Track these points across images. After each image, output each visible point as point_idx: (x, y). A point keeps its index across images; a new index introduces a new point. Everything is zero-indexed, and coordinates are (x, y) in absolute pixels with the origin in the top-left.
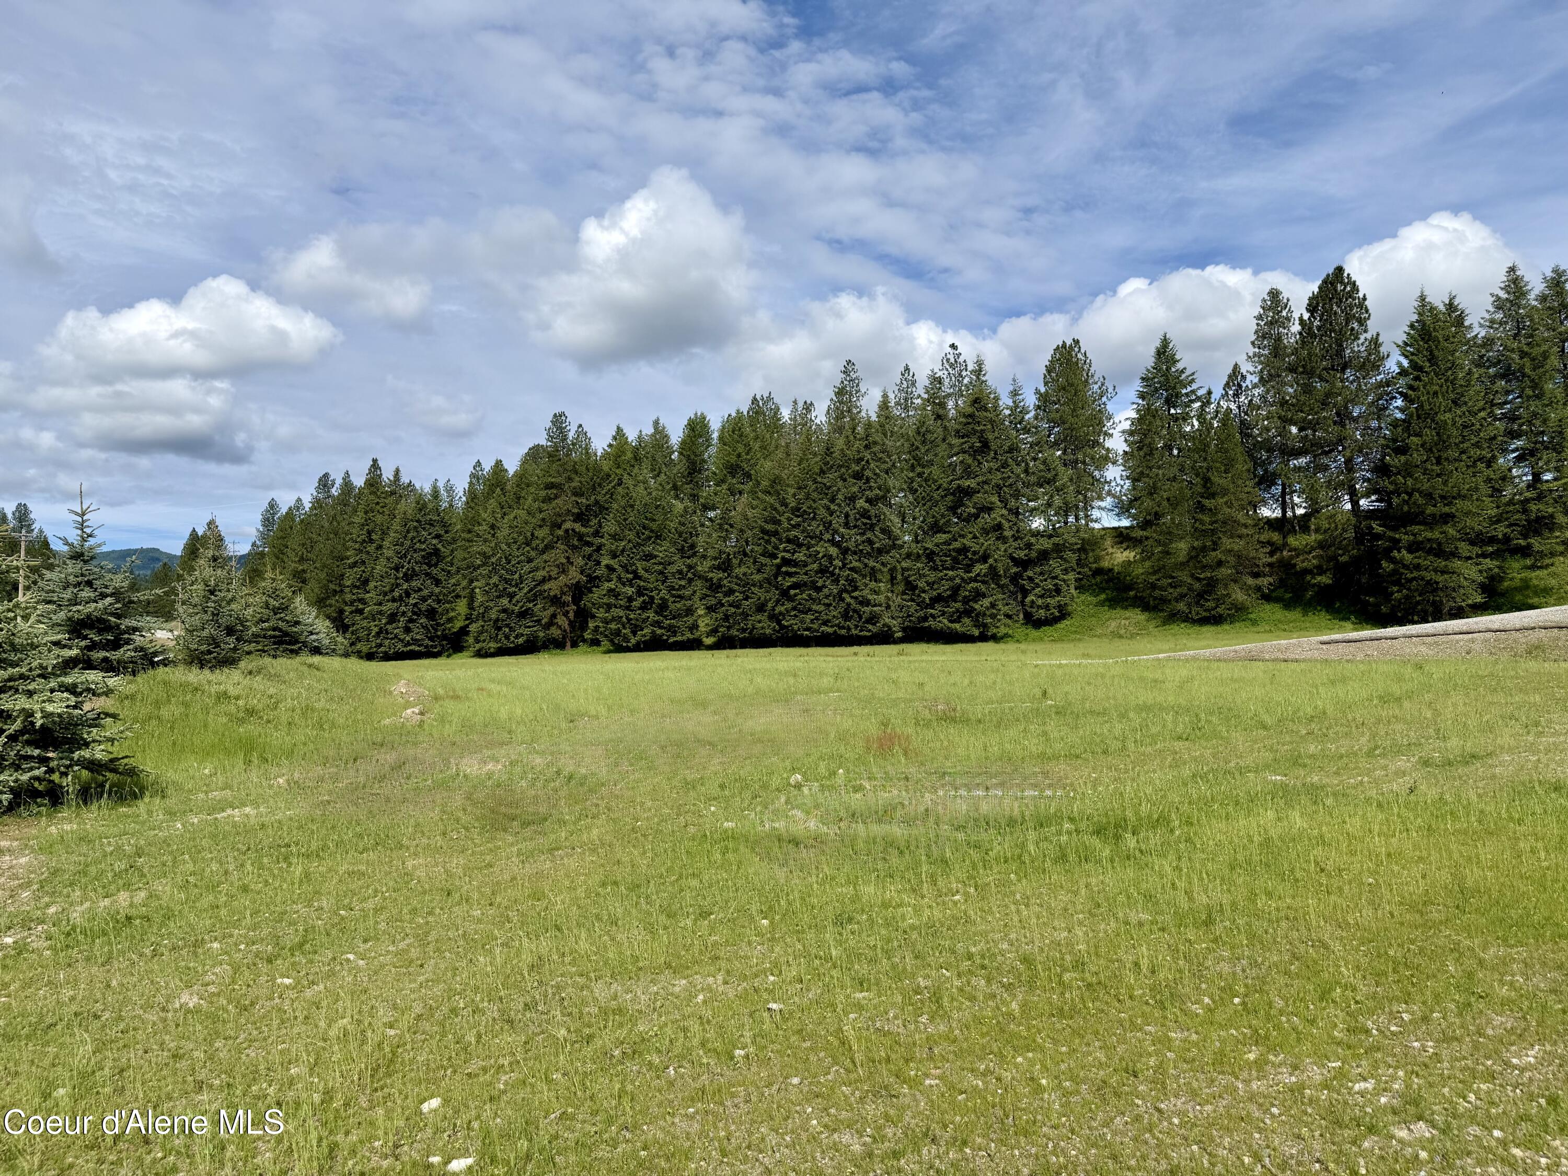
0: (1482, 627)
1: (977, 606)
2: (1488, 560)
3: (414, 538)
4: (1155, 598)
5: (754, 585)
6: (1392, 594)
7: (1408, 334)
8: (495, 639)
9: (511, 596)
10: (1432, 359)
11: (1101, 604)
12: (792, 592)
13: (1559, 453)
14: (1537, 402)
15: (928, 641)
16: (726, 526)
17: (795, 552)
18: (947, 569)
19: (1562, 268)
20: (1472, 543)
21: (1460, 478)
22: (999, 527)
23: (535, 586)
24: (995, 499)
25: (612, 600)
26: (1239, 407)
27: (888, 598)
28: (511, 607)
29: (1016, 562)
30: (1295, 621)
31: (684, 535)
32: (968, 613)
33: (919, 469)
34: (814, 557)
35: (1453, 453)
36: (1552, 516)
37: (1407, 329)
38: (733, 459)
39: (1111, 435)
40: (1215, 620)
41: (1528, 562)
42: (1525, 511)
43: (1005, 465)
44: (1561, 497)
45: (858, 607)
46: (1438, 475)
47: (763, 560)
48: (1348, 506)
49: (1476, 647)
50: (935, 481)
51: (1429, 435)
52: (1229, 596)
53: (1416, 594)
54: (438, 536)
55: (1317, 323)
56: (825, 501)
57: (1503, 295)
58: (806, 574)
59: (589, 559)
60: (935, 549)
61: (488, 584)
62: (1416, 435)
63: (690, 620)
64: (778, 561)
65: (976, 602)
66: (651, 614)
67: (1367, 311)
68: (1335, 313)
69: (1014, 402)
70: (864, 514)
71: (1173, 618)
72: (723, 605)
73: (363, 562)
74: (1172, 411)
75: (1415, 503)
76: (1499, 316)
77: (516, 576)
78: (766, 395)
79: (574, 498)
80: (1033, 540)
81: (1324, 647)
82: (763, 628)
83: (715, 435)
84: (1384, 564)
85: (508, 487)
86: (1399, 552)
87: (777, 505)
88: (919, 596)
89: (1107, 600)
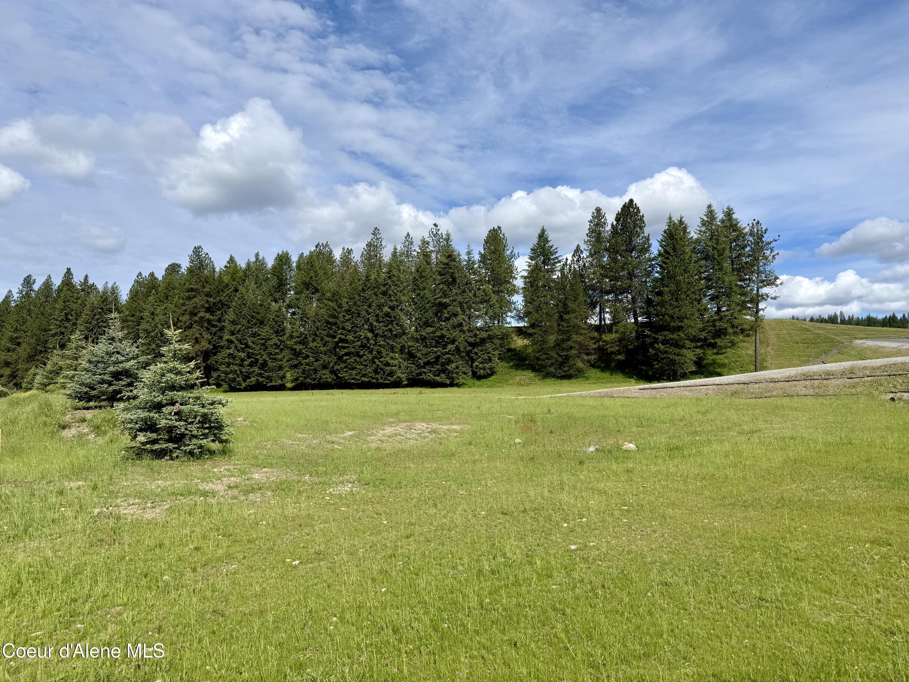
0: (711, 383)
1: (449, 368)
2: (698, 350)
3: (98, 319)
4: (539, 365)
5: (322, 353)
6: (654, 365)
7: (663, 236)
10: (674, 249)
11: (511, 367)
12: (345, 358)
13: (730, 298)
14: (720, 272)
15: (421, 386)
16: (305, 319)
17: (347, 335)
18: (433, 347)
19: (731, 207)
20: (691, 341)
21: (687, 309)
22: (461, 325)
24: (459, 309)
25: (231, 361)
26: (579, 267)
27: (400, 362)
29: (470, 344)
30: (606, 378)
31: (279, 323)
32: (444, 371)
33: (418, 292)
34: (359, 338)
35: (683, 296)
36: (726, 329)
37: (663, 233)
38: (307, 280)
39: (516, 278)
40: (568, 377)
41: (715, 351)
42: (714, 326)
43: (464, 291)
44: (730, 319)
45: (383, 367)
46: (676, 307)
47: (327, 339)
48: (633, 321)
49: (710, 392)
50: (427, 298)
51: (673, 287)
52: (575, 364)
53: (665, 366)
55: (620, 227)
56: (365, 307)
57: (706, 219)
58: (353, 348)
59: (214, 335)
60: (426, 335)
61: (149, 349)
62: (667, 287)
63: (281, 373)
64: (337, 340)
65: (448, 365)
66: (256, 369)
67: (644, 223)
68: (629, 223)
69: (469, 258)
70: (388, 315)
71: (548, 375)
72: (302, 364)
73: (62, 333)
74: (546, 267)
75: (665, 320)
76: (703, 229)
78: (325, 243)
79: (206, 298)
80: (478, 332)
81: (641, 391)
82: (326, 378)
83: (294, 265)
84: (651, 350)
85: (160, 289)
86: (658, 344)
87: (336, 308)
88: (417, 361)
89: (514, 365)
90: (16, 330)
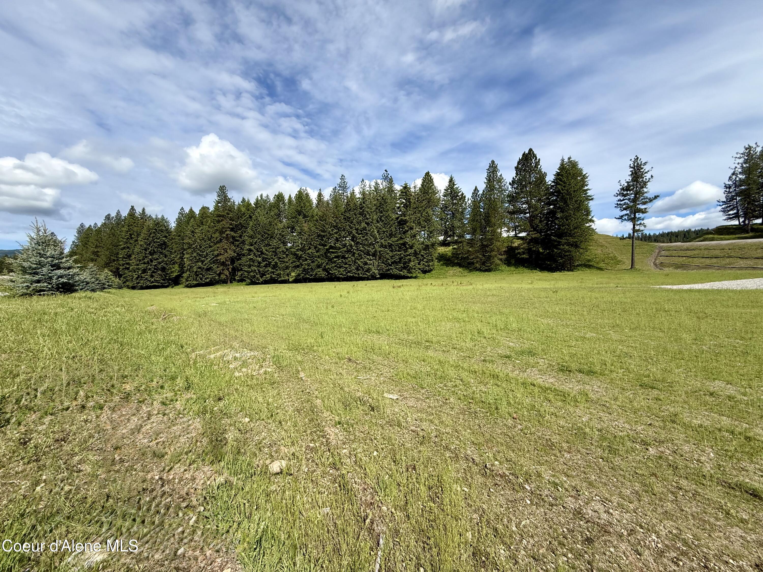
1: (409, 265)
3: (153, 237)
5: (316, 257)
8: (196, 280)
9: (203, 262)
11: (442, 265)
12: (334, 260)
18: (397, 251)
23: (213, 258)
25: (252, 263)
27: (374, 262)
28: (203, 266)
32: (405, 268)
34: (345, 246)
45: (363, 266)
47: (320, 247)
52: (494, 262)
54: (166, 237)
58: (341, 252)
59: (238, 247)
60: (392, 243)
61: (191, 257)
64: (327, 247)
66: (270, 269)
70: (364, 229)
72: (302, 265)
73: (128, 248)
77: (205, 253)
79: (230, 222)
82: (321, 274)
84: (555, 250)
85: (197, 218)
86: (562, 246)
89: (444, 264)
90: (96, 247)
